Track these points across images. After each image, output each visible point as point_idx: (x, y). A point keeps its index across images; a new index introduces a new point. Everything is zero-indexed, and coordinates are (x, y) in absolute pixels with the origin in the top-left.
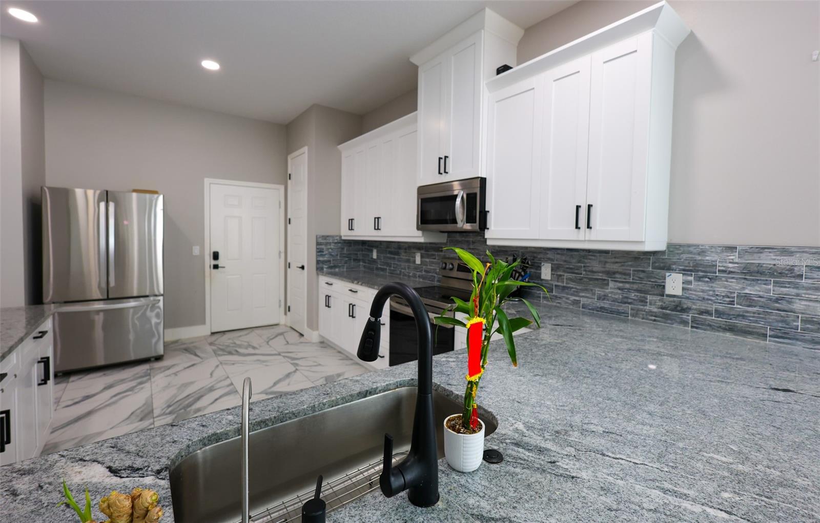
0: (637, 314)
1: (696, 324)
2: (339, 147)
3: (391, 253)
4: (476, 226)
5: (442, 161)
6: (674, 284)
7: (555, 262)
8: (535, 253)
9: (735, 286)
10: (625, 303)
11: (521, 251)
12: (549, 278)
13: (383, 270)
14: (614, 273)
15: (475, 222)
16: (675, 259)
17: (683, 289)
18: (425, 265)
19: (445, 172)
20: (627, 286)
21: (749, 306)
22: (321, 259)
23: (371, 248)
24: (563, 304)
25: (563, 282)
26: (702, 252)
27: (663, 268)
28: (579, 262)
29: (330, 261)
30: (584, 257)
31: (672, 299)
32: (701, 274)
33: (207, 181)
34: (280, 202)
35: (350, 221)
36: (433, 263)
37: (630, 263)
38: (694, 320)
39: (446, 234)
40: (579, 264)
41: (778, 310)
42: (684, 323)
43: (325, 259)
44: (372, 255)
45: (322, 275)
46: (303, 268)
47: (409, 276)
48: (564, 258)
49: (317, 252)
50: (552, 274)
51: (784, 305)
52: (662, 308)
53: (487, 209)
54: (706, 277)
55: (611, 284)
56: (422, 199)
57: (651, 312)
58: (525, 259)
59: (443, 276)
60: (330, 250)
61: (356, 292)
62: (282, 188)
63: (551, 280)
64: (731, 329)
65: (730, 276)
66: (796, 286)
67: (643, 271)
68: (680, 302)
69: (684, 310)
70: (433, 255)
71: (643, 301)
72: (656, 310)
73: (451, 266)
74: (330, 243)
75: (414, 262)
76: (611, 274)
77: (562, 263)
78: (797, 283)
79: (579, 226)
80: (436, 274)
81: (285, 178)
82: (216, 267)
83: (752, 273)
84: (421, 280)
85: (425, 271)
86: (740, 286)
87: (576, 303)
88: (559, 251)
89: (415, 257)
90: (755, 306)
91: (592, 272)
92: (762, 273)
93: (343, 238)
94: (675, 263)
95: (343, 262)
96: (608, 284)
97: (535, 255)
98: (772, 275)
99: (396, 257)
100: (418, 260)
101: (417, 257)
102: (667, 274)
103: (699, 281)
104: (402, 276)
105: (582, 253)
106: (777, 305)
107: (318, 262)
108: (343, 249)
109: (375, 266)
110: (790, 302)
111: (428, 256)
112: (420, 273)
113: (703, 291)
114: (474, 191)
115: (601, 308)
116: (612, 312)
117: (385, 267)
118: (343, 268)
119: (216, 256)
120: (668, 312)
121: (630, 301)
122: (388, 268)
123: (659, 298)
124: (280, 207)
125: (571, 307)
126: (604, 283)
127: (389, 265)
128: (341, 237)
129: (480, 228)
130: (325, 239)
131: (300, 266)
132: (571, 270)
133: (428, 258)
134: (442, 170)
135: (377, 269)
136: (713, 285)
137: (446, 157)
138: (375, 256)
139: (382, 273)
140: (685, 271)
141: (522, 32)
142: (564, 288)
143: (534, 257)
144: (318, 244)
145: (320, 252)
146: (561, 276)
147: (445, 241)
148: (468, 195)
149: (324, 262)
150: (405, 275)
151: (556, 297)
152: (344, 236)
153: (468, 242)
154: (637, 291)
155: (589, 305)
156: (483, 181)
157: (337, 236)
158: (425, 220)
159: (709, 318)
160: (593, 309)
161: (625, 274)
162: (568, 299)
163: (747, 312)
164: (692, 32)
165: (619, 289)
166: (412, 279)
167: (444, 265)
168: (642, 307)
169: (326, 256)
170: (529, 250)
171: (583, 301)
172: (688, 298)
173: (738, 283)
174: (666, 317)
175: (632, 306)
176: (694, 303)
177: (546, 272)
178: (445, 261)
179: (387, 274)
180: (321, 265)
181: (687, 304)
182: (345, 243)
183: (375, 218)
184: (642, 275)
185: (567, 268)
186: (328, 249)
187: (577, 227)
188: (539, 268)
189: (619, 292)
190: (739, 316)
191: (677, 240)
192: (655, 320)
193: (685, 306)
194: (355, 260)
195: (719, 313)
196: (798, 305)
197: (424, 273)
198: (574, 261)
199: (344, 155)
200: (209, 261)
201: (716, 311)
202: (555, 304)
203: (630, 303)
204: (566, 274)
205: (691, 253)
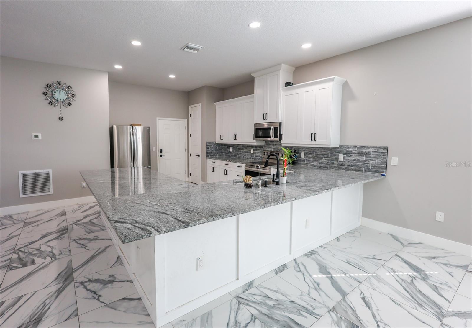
0: (331, 167)
1: (347, 169)
2: (215, 103)
3: (239, 149)
4: (278, 139)
5: (265, 115)
6: (341, 157)
7: (306, 151)
8: (298, 148)
9: (356, 158)
10: (328, 164)
11: (294, 148)
12: (304, 157)
13: (235, 156)
14: (324, 155)
15: (278, 138)
16: (341, 150)
17: (343, 159)
18: (255, 154)
19: (266, 119)
20: (328, 159)
21: (359, 163)
22: (208, 152)
23: (229, 147)
24: (308, 165)
25: (308, 158)
26: (348, 148)
27: (338, 153)
28: (314, 151)
29: (211, 153)
30: (315, 150)
31: (340, 162)
32: (348, 154)
33: (157, 119)
34: (185, 127)
35: (221, 136)
36: (258, 153)
37: (329, 151)
38: (346, 168)
39: (265, 142)
40: (314, 152)
41: (366, 164)
42: (344, 169)
43: (210, 152)
44: (230, 150)
45: (209, 158)
46: (199, 156)
47: (248, 158)
48: (309, 150)
49: (207, 149)
50: (305, 156)
51: (367, 162)
52: (338, 165)
53: (282, 133)
54: (349, 155)
55: (324, 158)
56: (256, 129)
57: (335, 166)
58: (295, 151)
59: (264, 158)
60: (212, 148)
61: (228, 165)
62: (186, 120)
63: (304, 158)
64: (355, 170)
65: (355, 154)
66: (370, 157)
67: (333, 154)
68: (342, 163)
69: (344, 165)
70: (259, 150)
71: (333, 163)
72: (336, 166)
73: (267, 154)
74: (212, 145)
75: (250, 152)
76: (323, 155)
77: (308, 152)
78: (370, 156)
79: (312, 140)
80: (260, 157)
81: (187, 116)
82: (161, 156)
83: (360, 154)
84: (253, 160)
85: (255, 156)
86: (358, 157)
87: (313, 165)
88: (307, 148)
89: (251, 151)
90: (361, 163)
91: (318, 154)
92: (362, 153)
93: (217, 143)
94: (341, 151)
95: (217, 153)
96: (322, 159)
97: (299, 149)
98: (365, 154)
99: (242, 151)
100: (252, 152)
101: (251, 150)
102: (339, 154)
103: (348, 156)
104: (244, 159)
105: (315, 148)
106: (366, 162)
107: (207, 153)
108: (216, 147)
109: (231, 155)
110: (368, 161)
111: (257, 150)
112: (253, 157)
113: (348, 159)
114: (277, 127)
115: (321, 166)
116: (324, 167)
117: (236, 155)
118: (217, 156)
119: (161, 151)
120: (339, 166)
121: (329, 163)
122: (237, 155)
123: (337, 162)
124: (185, 129)
125: (311, 167)
126: (321, 158)
127: (237, 154)
128: (216, 142)
129: (279, 140)
130: (210, 143)
131: (198, 155)
132: (311, 154)
133: (256, 151)
134: (265, 118)
135: (232, 156)
136: (351, 157)
137: (266, 114)
138: (231, 150)
139: (234, 157)
140: (344, 154)
141: (295, 69)
142: (309, 160)
143: (299, 150)
144: (207, 145)
145: (208, 148)
146: (307, 156)
147: (264, 144)
148: (275, 128)
149: (209, 153)
150: (246, 158)
151: (306, 163)
152: (217, 142)
153: (274, 144)
154: (331, 160)
155: (317, 166)
156: (280, 123)
157: (214, 142)
158: (257, 136)
159: (350, 167)
160: (318, 167)
161: (327, 155)
162: (310, 164)
163: (359, 165)
164: (346, 81)
165: (326, 160)
166: (249, 159)
167: (264, 153)
168: (332, 165)
169: (210, 151)
170: (297, 147)
171: (315, 164)
172: (344, 162)
173: (357, 157)
174: (339, 168)
175: (330, 165)
176: (346, 163)
177: (303, 155)
178: (265, 152)
179: (237, 158)
180: (208, 155)
181: (344, 163)
182: (217, 145)
183: (234, 135)
184: (332, 155)
185: (310, 153)
186: (211, 148)
187: (311, 140)
188: (300, 153)
189: (326, 161)
190: (357, 166)
191: (342, 144)
192: (336, 169)
193: (344, 164)
194: (221, 152)
195: (352, 166)
196: (370, 162)
197: (254, 157)
198: (312, 151)
199: (217, 107)
200: (159, 153)
201: (352, 165)
202: (305, 166)
203: (329, 164)
204: (309, 156)
205: (345, 148)
